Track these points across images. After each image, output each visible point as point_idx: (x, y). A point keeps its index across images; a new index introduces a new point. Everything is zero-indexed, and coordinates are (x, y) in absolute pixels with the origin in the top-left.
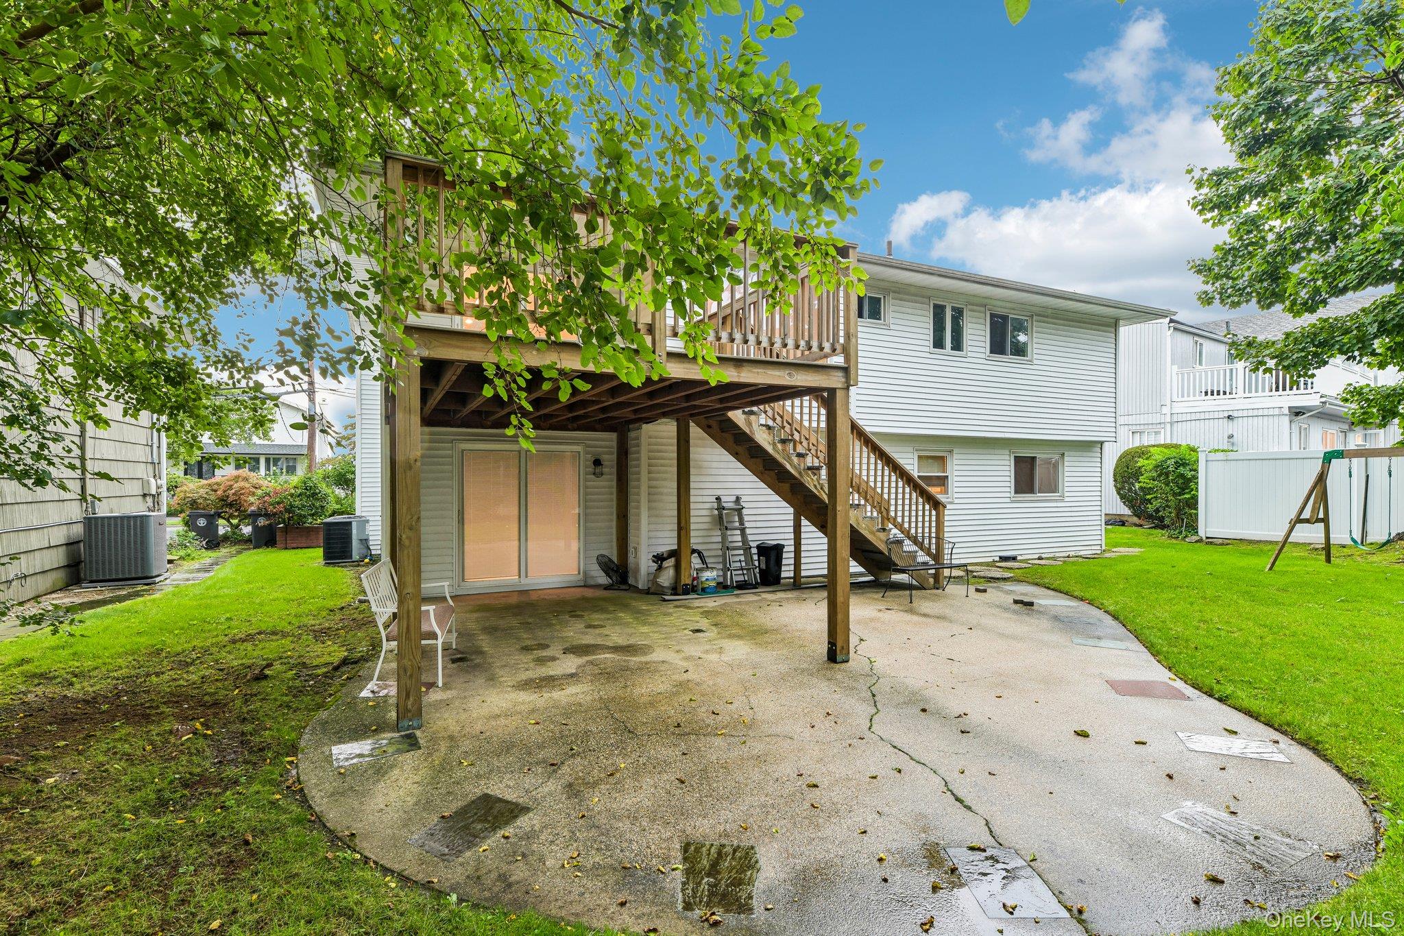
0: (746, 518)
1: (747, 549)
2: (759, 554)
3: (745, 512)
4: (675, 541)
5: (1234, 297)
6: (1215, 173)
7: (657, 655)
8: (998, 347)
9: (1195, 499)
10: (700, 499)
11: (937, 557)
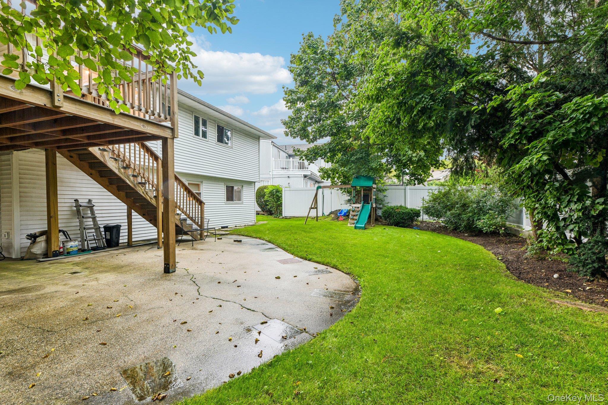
0: (96, 212)
1: (97, 228)
2: (105, 231)
3: (95, 208)
4: (46, 226)
5: (294, 134)
6: (290, 91)
7: (50, 289)
8: (220, 139)
9: (281, 203)
10: (63, 201)
11: (201, 226)
